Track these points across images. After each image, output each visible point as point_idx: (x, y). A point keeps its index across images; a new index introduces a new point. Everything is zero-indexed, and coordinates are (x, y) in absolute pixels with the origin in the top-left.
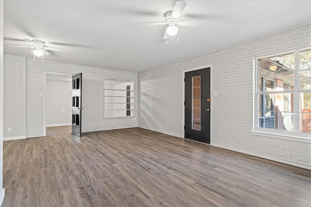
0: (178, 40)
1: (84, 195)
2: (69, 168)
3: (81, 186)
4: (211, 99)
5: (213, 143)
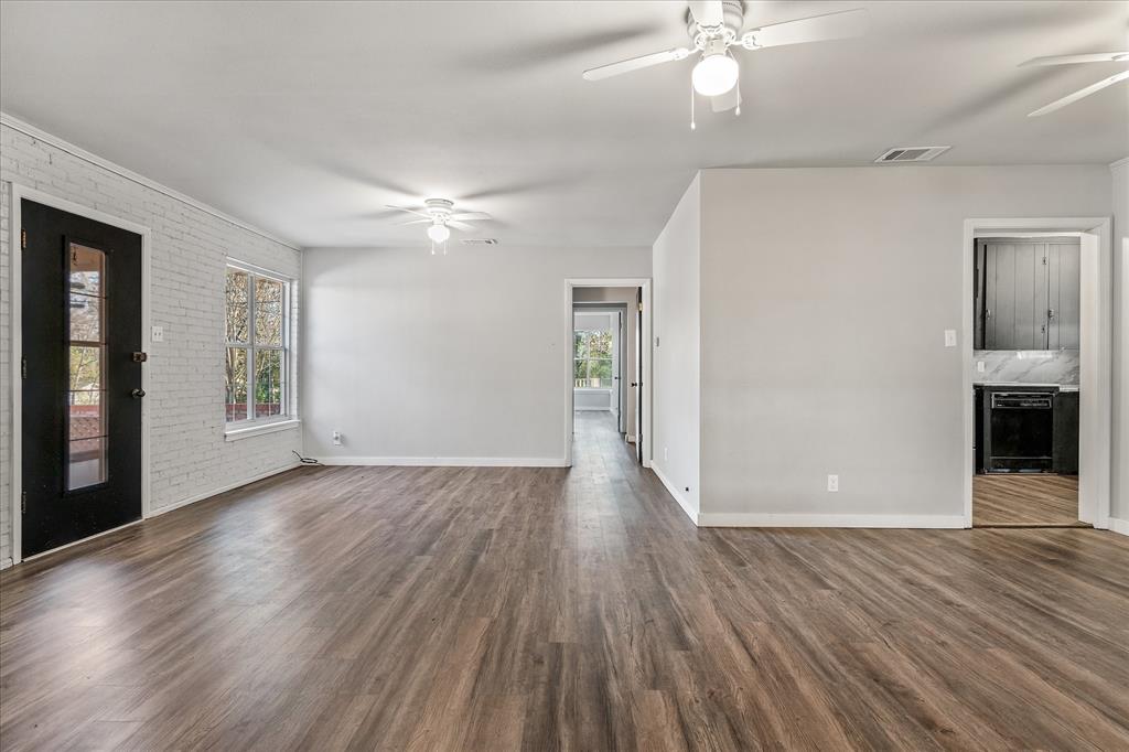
4: (143, 351)
5: (152, 510)
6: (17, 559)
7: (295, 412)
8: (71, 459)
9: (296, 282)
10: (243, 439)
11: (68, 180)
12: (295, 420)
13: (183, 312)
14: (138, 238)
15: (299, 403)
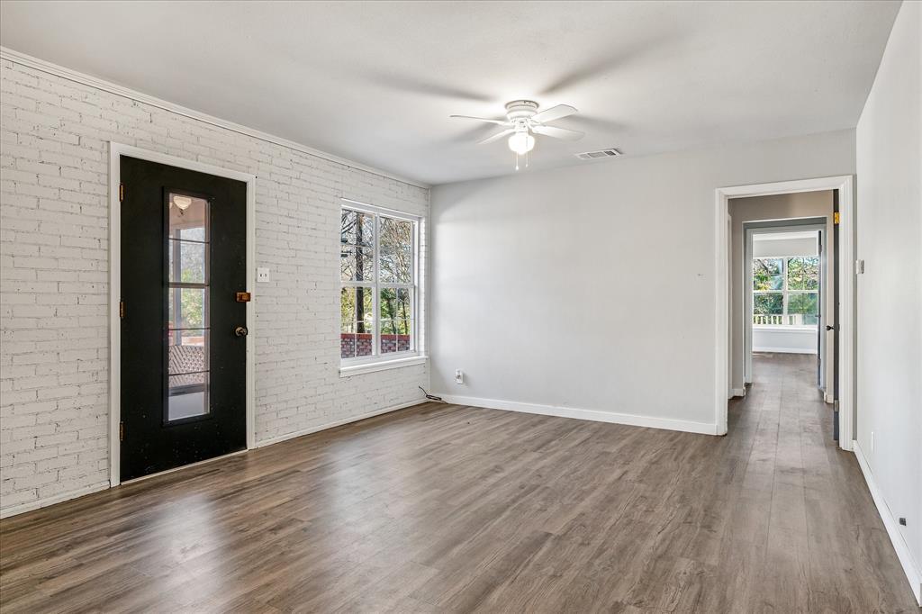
0: (517, 168)
1: (713, 515)
2: (691, 600)
3: (706, 531)
4: (248, 291)
5: (256, 441)
6: (115, 482)
7: (422, 349)
8: (170, 392)
9: (423, 221)
10: (361, 375)
11: (169, 135)
12: (423, 356)
13: (292, 253)
14: (243, 185)
15: (426, 340)
